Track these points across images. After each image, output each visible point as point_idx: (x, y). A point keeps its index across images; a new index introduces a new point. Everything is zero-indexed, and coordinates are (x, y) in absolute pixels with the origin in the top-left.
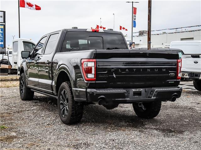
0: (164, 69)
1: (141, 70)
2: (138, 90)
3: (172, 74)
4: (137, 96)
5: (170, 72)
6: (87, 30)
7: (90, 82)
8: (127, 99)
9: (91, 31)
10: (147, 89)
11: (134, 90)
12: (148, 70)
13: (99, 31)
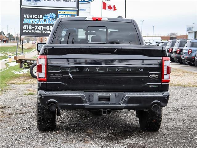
0: (141, 70)
1: (107, 69)
2: (105, 94)
3: (154, 75)
4: (104, 102)
5: (150, 72)
6: (86, 18)
7: (42, 82)
8: (86, 105)
9: (92, 20)
10: (117, 94)
11: (99, 94)
12: (117, 69)
13: (102, 20)
